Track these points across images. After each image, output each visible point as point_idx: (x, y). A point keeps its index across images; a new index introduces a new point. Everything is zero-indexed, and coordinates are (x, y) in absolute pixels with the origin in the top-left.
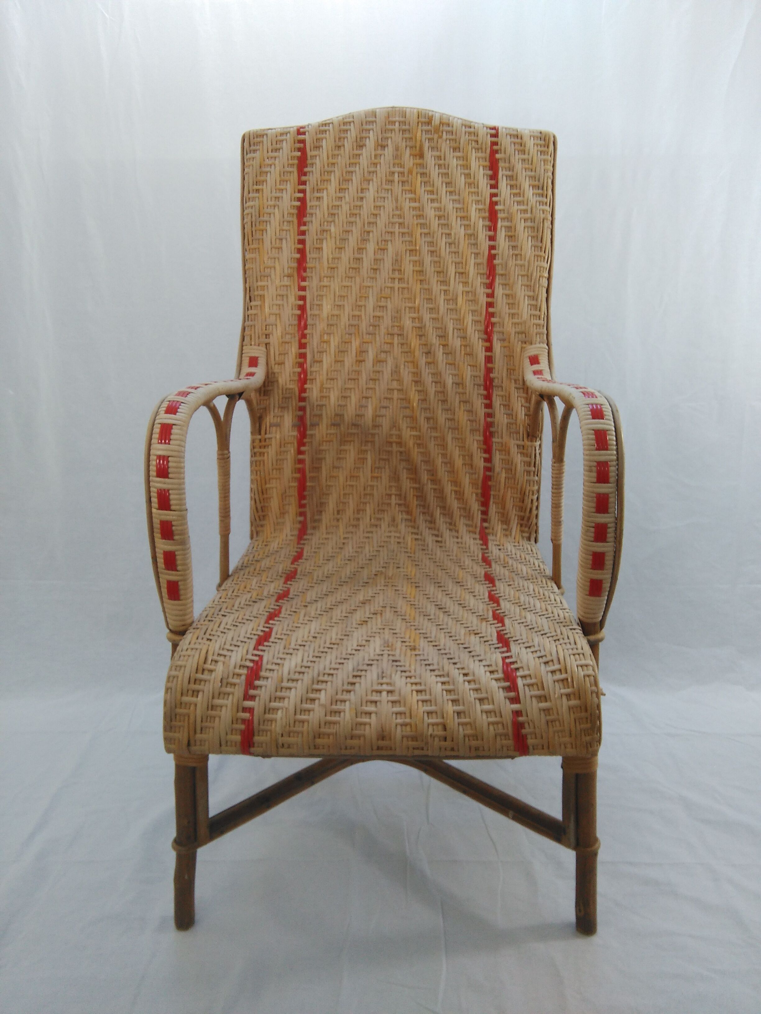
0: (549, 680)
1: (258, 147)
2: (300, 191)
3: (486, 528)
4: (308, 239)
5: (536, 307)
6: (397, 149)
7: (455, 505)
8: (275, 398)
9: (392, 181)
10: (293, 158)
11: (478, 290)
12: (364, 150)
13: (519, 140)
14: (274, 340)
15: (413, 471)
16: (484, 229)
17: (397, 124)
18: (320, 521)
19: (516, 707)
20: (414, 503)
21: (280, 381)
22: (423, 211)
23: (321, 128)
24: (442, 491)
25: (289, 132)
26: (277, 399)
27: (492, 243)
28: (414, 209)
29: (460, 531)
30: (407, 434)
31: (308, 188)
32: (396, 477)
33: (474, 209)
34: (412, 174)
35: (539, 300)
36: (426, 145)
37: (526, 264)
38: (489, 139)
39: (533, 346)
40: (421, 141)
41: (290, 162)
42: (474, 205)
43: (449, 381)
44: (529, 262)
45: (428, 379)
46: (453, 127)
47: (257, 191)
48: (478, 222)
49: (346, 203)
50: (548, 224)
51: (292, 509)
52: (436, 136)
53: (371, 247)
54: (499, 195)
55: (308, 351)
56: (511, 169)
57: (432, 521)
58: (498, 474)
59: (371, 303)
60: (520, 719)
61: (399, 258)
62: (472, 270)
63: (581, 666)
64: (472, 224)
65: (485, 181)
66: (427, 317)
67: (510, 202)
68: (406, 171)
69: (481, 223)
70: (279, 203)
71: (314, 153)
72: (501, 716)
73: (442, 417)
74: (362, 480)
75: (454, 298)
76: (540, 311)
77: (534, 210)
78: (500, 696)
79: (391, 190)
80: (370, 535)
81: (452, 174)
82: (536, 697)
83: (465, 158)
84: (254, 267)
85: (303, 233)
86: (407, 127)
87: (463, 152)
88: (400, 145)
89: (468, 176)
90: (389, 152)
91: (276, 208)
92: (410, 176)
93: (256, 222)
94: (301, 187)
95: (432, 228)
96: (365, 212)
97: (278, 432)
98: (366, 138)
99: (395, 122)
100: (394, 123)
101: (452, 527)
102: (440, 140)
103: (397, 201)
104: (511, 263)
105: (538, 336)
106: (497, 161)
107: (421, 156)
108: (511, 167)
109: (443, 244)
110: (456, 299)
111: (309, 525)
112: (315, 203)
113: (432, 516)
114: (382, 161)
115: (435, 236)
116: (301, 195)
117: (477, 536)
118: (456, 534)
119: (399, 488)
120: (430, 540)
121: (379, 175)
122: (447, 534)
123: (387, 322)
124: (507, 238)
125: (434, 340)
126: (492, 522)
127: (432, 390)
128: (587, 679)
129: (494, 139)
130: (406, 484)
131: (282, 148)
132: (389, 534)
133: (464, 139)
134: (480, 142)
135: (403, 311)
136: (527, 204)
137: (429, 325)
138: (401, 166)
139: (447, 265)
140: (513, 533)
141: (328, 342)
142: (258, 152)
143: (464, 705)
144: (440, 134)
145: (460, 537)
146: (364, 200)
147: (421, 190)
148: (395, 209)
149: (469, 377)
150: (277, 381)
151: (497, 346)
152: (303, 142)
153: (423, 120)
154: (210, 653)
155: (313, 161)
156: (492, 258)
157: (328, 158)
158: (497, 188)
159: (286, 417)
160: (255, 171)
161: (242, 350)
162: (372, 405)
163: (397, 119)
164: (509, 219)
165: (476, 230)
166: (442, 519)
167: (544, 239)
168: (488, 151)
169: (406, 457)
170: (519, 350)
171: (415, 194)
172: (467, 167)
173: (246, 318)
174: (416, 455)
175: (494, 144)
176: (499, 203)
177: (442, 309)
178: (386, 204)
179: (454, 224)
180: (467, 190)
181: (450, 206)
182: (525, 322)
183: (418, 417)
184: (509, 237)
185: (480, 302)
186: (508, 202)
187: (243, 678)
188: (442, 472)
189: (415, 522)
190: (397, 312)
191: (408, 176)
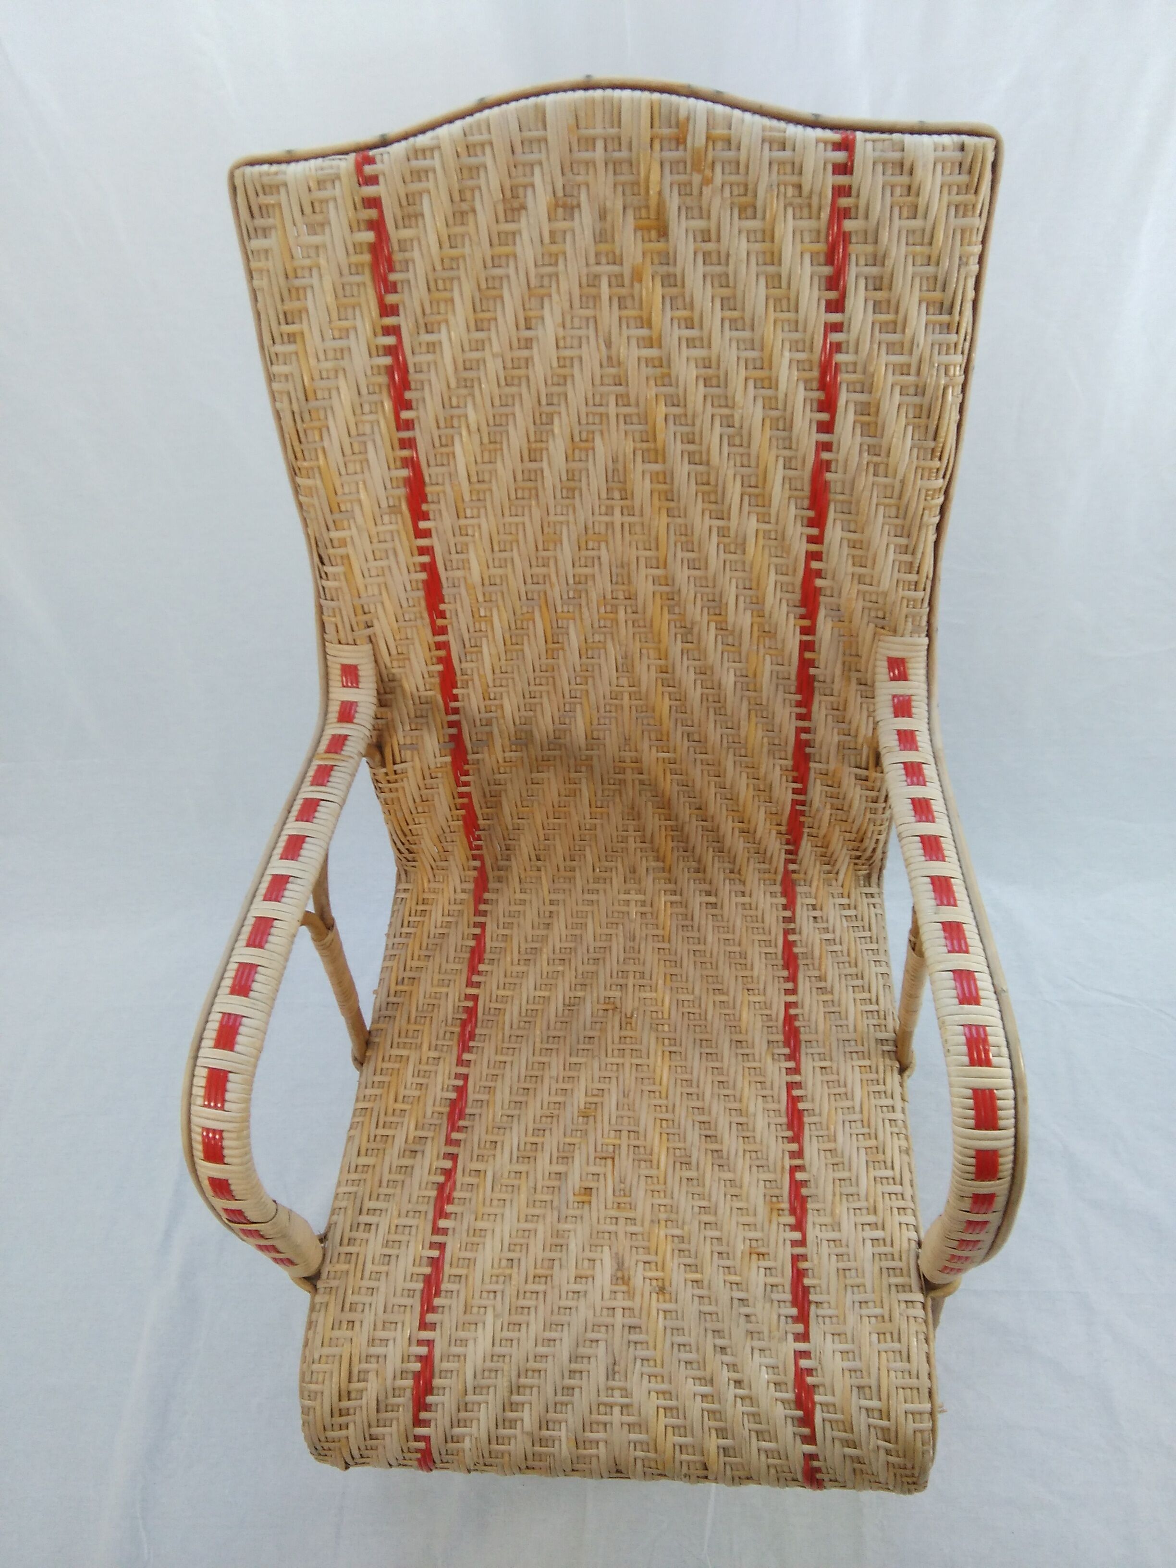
0: (861, 1422)
1: (271, 221)
2: (388, 331)
3: (794, 872)
4: (422, 436)
5: (913, 568)
6: (603, 215)
7: (739, 845)
8: (403, 711)
9: (597, 298)
10: (357, 248)
11: (790, 531)
12: (523, 220)
13: (905, 179)
14: (384, 627)
15: (665, 805)
16: (808, 408)
17: (600, 145)
18: (507, 869)
19: (809, 1448)
20: (667, 845)
21: (406, 686)
22: (669, 367)
23: (414, 163)
24: (716, 830)
25: (338, 177)
26: (405, 711)
27: (825, 437)
28: (648, 361)
29: (748, 883)
30: (651, 755)
31: (405, 322)
32: (634, 813)
33: (786, 362)
34: (640, 281)
35: (919, 556)
36: (673, 202)
37: (897, 486)
38: (831, 180)
39: (897, 639)
40: (660, 193)
41: (355, 259)
42: (787, 354)
43: (729, 680)
44: (903, 482)
45: (687, 676)
46: (739, 149)
47: (291, 338)
48: (795, 394)
49: (494, 356)
50: (952, 397)
51: (459, 851)
52: (697, 178)
53: (557, 448)
54: (845, 328)
55: (451, 637)
56: (878, 259)
57: (700, 869)
58: (818, 810)
59: (566, 553)
60: (815, 1464)
61: (620, 467)
62: (777, 491)
63: (913, 1414)
64: (781, 396)
65: (816, 293)
66: (682, 575)
67: (871, 348)
68: (627, 271)
69: (801, 393)
70: (345, 363)
71: (405, 233)
72: (787, 1459)
73: (714, 734)
74: (575, 819)
75: (740, 540)
76: (918, 573)
77: (925, 368)
78: (788, 1433)
79: (595, 318)
80: (594, 897)
81: (735, 278)
82: (841, 1440)
83: (768, 235)
84: (316, 503)
85: (408, 425)
86: (624, 154)
87: (764, 218)
88: (609, 204)
89: (774, 281)
90: (585, 220)
91: (341, 375)
92: (637, 285)
93: (301, 413)
94: (389, 321)
95: (690, 406)
96: (539, 371)
97: (417, 759)
98: (525, 187)
99: (594, 140)
100: (590, 141)
101: (735, 873)
102: (707, 191)
103: (609, 345)
104: (865, 481)
105: (910, 620)
106: (846, 237)
107: (663, 232)
108: (880, 254)
109: (716, 440)
110: (744, 543)
111: (491, 875)
112: (424, 358)
113: (699, 861)
114: (568, 247)
115: (698, 423)
116: (391, 340)
117: (778, 888)
118: (740, 888)
119: (641, 829)
120: (697, 901)
121: (564, 286)
122: (725, 889)
123: (602, 585)
124: (858, 426)
125: (696, 613)
126: (805, 862)
127: (695, 695)
128: (919, 1435)
129: (842, 180)
130: (653, 821)
131: (329, 223)
132: (627, 897)
133: (765, 180)
134: (806, 189)
135: (633, 566)
136: (911, 353)
137: (688, 591)
138: (616, 260)
139: (724, 483)
140: (841, 876)
141: (489, 620)
142: (273, 232)
143: (733, 1439)
144: (708, 172)
145: (747, 893)
146: (535, 345)
147: (662, 318)
148: (605, 363)
149: (767, 674)
150: (401, 686)
151: (825, 627)
152: (374, 203)
153: (666, 131)
154: (355, 1359)
155: (407, 255)
156: (821, 467)
157: (441, 247)
158: (843, 311)
159: (426, 737)
160: (276, 289)
161: (325, 654)
162: (583, 717)
163: (599, 131)
164: (866, 386)
165: (789, 409)
166: (716, 865)
167: (942, 433)
168: (825, 215)
169: (652, 787)
170: (869, 636)
171: (650, 327)
172: (773, 258)
173: (321, 593)
174: (669, 785)
175: (841, 191)
176: (844, 346)
177: (714, 563)
178: (584, 352)
179: (739, 398)
180: (772, 315)
181: (730, 356)
182: (885, 594)
183: (671, 731)
184: (863, 424)
185: (793, 553)
186: (865, 347)
187: (408, 1394)
188: (716, 806)
189: (670, 871)
190: (622, 567)
191: (632, 286)
